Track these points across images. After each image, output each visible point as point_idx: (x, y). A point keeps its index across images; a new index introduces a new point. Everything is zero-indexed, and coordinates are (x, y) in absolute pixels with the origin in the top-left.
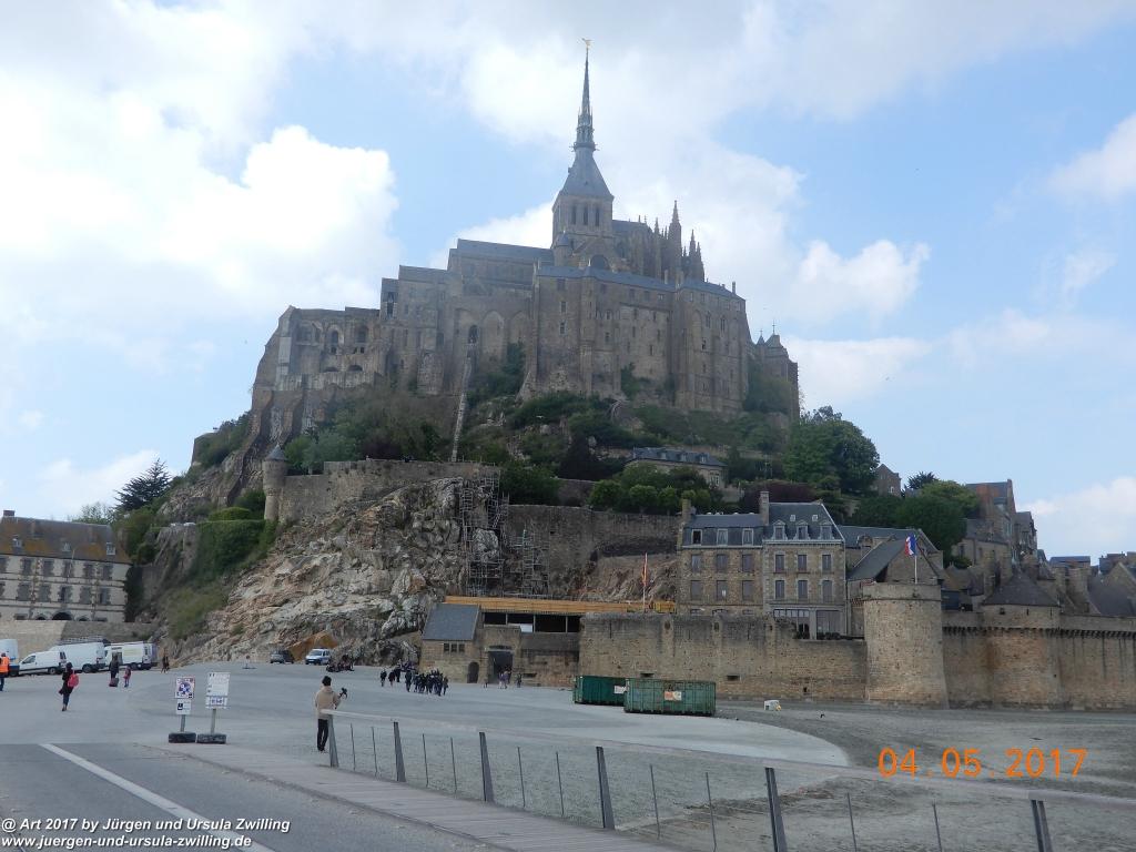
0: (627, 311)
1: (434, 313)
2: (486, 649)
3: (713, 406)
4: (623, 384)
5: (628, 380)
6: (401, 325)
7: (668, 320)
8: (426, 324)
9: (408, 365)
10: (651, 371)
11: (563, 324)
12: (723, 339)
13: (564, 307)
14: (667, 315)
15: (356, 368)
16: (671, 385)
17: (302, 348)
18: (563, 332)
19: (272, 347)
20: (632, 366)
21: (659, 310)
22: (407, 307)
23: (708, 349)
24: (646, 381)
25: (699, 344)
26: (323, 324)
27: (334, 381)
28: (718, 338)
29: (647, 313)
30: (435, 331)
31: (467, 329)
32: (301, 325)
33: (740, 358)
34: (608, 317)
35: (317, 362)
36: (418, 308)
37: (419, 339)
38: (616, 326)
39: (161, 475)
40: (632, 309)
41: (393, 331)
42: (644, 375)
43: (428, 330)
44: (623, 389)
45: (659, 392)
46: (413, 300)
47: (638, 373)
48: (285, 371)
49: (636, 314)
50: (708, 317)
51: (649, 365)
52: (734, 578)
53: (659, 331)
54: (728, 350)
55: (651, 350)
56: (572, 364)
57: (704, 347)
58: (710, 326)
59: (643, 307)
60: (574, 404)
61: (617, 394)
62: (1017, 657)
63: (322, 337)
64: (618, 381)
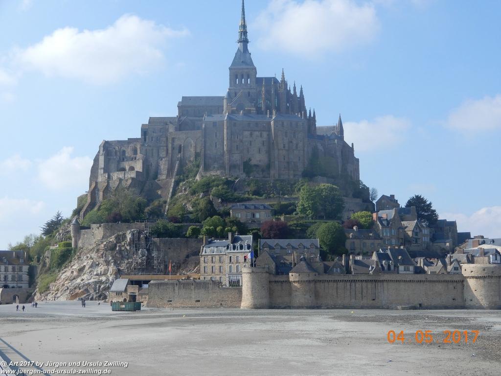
0: (247, 133)
1: (165, 139)
2: (129, 294)
3: (289, 176)
4: (244, 169)
5: (247, 167)
6: (150, 146)
7: (268, 135)
8: (161, 145)
9: (154, 164)
10: (260, 161)
11: (216, 143)
12: (294, 142)
13: (216, 136)
14: (267, 133)
15: (132, 169)
16: (269, 166)
17: (109, 159)
18: (216, 147)
19: (96, 160)
20: (250, 160)
21: (264, 131)
22: (152, 138)
23: (287, 148)
24: (257, 166)
25: (281, 146)
26: (118, 147)
27: (120, 177)
28: (291, 142)
29: (257, 133)
30: (165, 148)
31: (178, 146)
32: (109, 149)
33: (304, 150)
34: (238, 138)
35: (116, 166)
36: (157, 138)
37: (158, 152)
38: (241, 141)
39: (60, 218)
40: (249, 132)
41: (146, 150)
42: (256, 163)
43: (162, 148)
44: (244, 171)
45: (263, 171)
46: (155, 134)
47: (254, 162)
48: (102, 171)
49: (251, 135)
50: (286, 133)
51: (258, 158)
52: (217, 265)
53: (263, 141)
54: (297, 147)
55: (260, 151)
56: (221, 162)
57: (284, 147)
58: (287, 137)
59: (255, 131)
60: (215, 183)
61: (242, 174)
62: (296, 291)
63: (118, 153)
64: (242, 167)
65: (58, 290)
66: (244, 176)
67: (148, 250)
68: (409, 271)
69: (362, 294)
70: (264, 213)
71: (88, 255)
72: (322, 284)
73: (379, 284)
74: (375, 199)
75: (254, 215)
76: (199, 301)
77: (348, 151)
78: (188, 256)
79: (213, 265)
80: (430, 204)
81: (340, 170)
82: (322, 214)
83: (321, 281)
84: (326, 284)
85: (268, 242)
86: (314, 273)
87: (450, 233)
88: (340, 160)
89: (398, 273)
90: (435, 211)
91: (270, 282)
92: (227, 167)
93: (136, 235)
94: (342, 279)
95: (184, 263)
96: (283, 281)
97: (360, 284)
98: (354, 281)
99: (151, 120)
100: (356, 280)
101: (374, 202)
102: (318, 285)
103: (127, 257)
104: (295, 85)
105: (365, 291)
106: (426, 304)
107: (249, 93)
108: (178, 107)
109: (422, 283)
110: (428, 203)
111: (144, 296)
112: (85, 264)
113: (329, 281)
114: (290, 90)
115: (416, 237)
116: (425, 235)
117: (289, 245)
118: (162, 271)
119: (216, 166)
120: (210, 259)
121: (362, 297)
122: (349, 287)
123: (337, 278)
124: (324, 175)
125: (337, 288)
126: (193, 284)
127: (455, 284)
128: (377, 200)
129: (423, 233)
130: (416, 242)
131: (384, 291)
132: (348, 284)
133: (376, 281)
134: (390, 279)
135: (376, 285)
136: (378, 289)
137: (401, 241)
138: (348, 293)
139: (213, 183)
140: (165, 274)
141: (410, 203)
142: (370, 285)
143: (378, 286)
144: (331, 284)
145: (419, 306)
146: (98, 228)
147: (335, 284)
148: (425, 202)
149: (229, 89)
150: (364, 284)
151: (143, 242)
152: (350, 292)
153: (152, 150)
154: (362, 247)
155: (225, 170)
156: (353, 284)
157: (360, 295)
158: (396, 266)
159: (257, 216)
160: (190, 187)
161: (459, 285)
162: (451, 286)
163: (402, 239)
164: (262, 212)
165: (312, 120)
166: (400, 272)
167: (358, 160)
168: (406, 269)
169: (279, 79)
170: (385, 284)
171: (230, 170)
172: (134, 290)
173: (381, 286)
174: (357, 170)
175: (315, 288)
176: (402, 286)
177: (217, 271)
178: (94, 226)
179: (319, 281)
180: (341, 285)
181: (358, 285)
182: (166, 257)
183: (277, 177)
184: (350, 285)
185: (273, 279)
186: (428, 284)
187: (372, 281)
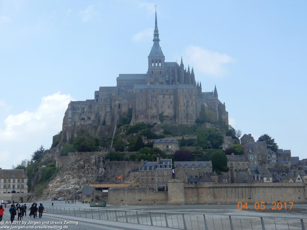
0: (161, 96)
1: (109, 100)
2: (94, 196)
3: (187, 122)
5: (162, 117)
6: (100, 105)
7: (174, 97)
9: (103, 116)
10: (169, 113)
11: (142, 102)
12: (190, 102)
13: (142, 97)
15: (89, 118)
16: (175, 117)
17: (74, 113)
18: (142, 105)
20: (163, 113)
21: (171, 95)
23: (186, 105)
25: (182, 104)
27: (82, 123)
29: (167, 96)
30: (110, 106)
31: (118, 105)
33: (196, 107)
34: (155, 99)
36: (105, 99)
38: (158, 101)
40: (163, 96)
41: (98, 107)
42: (167, 115)
43: (108, 105)
44: (160, 120)
45: (171, 119)
46: (103, 97)
47: (165, 114)
48: (70, 120)
49: (164, 97)
50: (185, 96)
51: (168, 112)
52: (150, 178)
53: (171, 101)
54: (192, 105)
55: (169, 107)
56: (145, 114)
57: (184, 105)
58: (186, 98)
59: (166, 95)
60: (142, 127)
61: (158, 121)
62: (201, 194)
63: (80, 109)
64: (158, 117)
65: (48, 194)
66: (159, 123)
67: (105, 168)
68: (269, 180)
69: (242, 195)
70: (174, 145)
71: (67, 172)
72: (217, 189)
73: (253, 189)
74: (240, 137)
75: (168, 146)
76: (140, 200)
77: (222, 107)
78: (129, 173)
79: (147, 177)
80: (273, 140)
81: (218, 119)
82: (211, 146)
83: (217, 187)
84: (220, 189)
85: (180, 163)
86: (213, 183)
87: (287, 157)
88: (218, 113)
89: (263, 182)
90: (276, 144)
91: (185, 188)
92: (150, 117)
93: (97, 159)
94: (230, 186)
95: (127, 176)
96: (193, 188)
97: (241, 189)
98: (238, 187)
99: (101, 88)
101: (239, 138)
102: (215, 189)
103: (91, 173)
104: (189, 67)
105: (244, 193)
106: (282, 201)
107: (161, 72)
108: (117, 80)
109: (279, 188)
110: (272, 139)
111: (104, 198)
112: (65, 177)
113: (222, 187)
114: (186, 70)
115: (269, 160)
116: (274, 159)
117: (193, 165)
118: (114, 182)
119: (142, 116)
120: (146, 174)
121: (242, 197)
122: (234, 191)
123: (227, 185)
124: (209, 122)
125: (227, 192)
126: (136, 190)
127: (300, 189)
128: (241, 137)
129: (273, 157)
130: (269, 163)
131: (256, 193)
132: (234, 189)
133: (251, 187)
134: (259, 186)
135: (251, 190)
136: (252, 192)
137: (260, 162)
139: (141, 127)
140: (116, 184)
141: (261, 139)
142: (247, 190)
143: (252, 190)
144: (223, 189)
146: (72, 155)
147: (226, 189)
148: (270, 138)
149: (148, 69)
150: (244, 189)
151: (101, 163)
152: (235, 194)
153: (102, 106)
154: (237, 166)
155: (148, 119)
156: (237, 189)
157: (241, 196)
158: (262, 178)
159: (170, 147)
160: (126, 130)
161: (302, 189)
162: (297, 190)
163: (260, 161)
164: (172, 145)
165: (199, 88)
166: (264, 181)
167: (227, 113)
168: (268, 180)
169: (179, 64)
170: (257, 189)
171: (151, 119)
172: (98, 193)
173: (254, 190)
174: (227, 119)
175: (213, 191)
176: (267, 190)
177: (150, 182)
178: (70, 154)
179: (216, 187)
180: (229, 189)
181: (240, 189)
182: (116, 173)
183: (180, 124)
184: (235, 190)
185: (187, 186)
186: (283, 188)
187: (248, 187)
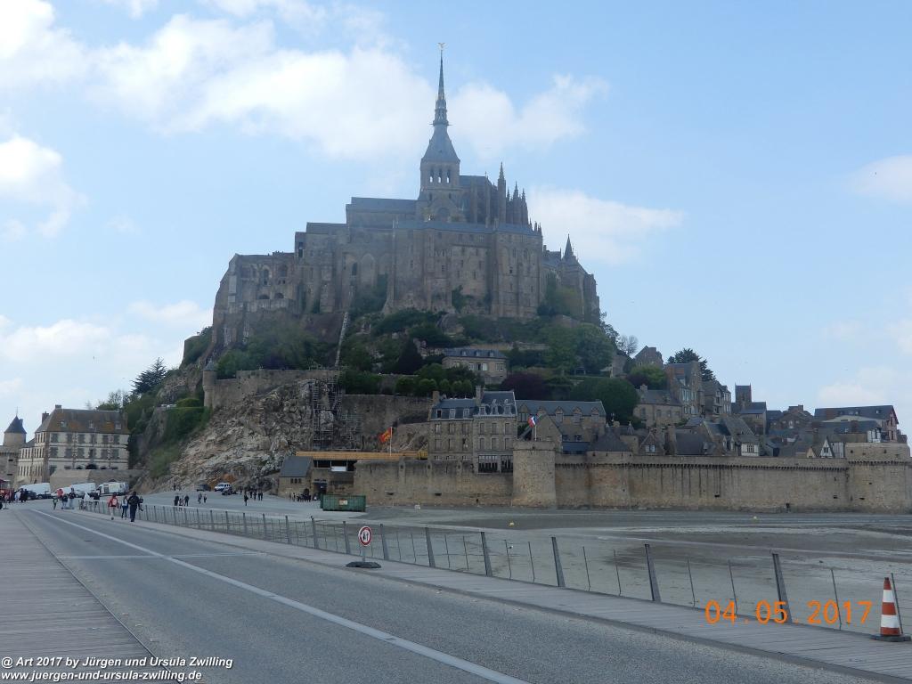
0: (457, 249)
2: (312, 481)
3: (517, 312)
4: (453, 301)
5: (458, 298)
6: (308, 264)
7: (486, 254)
8: (325, 263)
9: (313, 291)
10: (475, 290)
11: (412, 261)
12: (525, 265)
15: (280, 296)
16: (488, 299)
17: (244, 282)
18: (412, 266)
20: (461, 288)
21: (480, 246)
22: (311, 252)
23: (515, 272)
24: (471, 297)
25: (507, 270)
26: (258, 265)
28: (521, 265)
29: (472, 250)
31: (352, 265)
33: (538, 277)
34: (444, 255)
36: (319, 252)
38: (449, 260)
40: (460, 248)
41: (302, 268)
42: (469, 293)
44: (453, 304)
45: (480, 304)
46: (316, 247)
47: (465, 292)
49: (463, 251)
50: (514, 251)
51: (473, 285)
52: (458, 437)
53: (481, 262)
54: (529, 272)
55: (475, 275)
56: (419, 289)
57: (511, 271)
58: (515, 256)
59: (468, 246)
60: (413, 318)
61: (450, 307)
62: (601, 480)
63: (258, 274)
64: (450, 298)
65: (185, 473)
66: (452, 311)
67: (334, 412)
68: (753, 452)
69: (700, 487)
70: (494, 363)
71: (234, 419)
72: (638, 471)
73: (726, 471)
75: (479, 366)
76: (440, 495)
78: (395, 424)
79: (450, 436)
83: (637, 465)
84: (645, 470)
85: (526, 404)
86: (629, 453)
89: (740, 455)
91: (556, 465)
92: (429, 298)
93: (315, 389)
94: (669, 463)
96: (578, 465)
97: (697, 470)
98: (689, 465)
99: (311, 226)
100: (692, 465)
102: (634, 471)
103: (300, 422)
105: (704, 482)
106: (796, 505)
107: (450, 196)
108: (346, 211)
109: (790, 472)
112: (229, 432)
113: (649, 466)
116: (727, 403)
118: (357, 446)
119: (411, 294)
120: (445, 428)
121: (700, 491)
122: (680, 475)
123: (658, 461)
124: (568, 314)
125: (662, 477)
127: (835, 474)
129: (725, 399)
131: (732, 483)
132: (679, 470)
133: (721, 467)
135: (722, 475)
136: (724, 480)
137: (701, 409)
138: (679, 483)
139: (410, 319)
140: (362, 451)
142: (712, 473)
143: (724, 476)
144: (653, 470)
145: (785, 507)
146: (249, 377)
147: (660, 470)
150: (704, 471)
151: (325, 399)
152: (682, 483)
153: (312, 269)
154: (656, 415)
155: (425, 300)
156: (686, 471)
157: (698, 488)
158: (738, 446)
159: (485, 367)
160: (373, 325)
161: (841, 476)
162: (830, 476)
163: (703, 406)
164: (491, 363)
166: (743, 454)
168: (750, 450)
170: (735, 471)
171: (432, 302)
172: (323, 475)
173: (728, 476)
175: (630, 475)
177: (458, 447)
178: (242, 373)
179: (635, 465)
180: (667, 471)
181: (694, 472)
183: (501, 315)
184: (682, 473)
185: (562, 460)
186: (798, 472)
187: (715, 467)
